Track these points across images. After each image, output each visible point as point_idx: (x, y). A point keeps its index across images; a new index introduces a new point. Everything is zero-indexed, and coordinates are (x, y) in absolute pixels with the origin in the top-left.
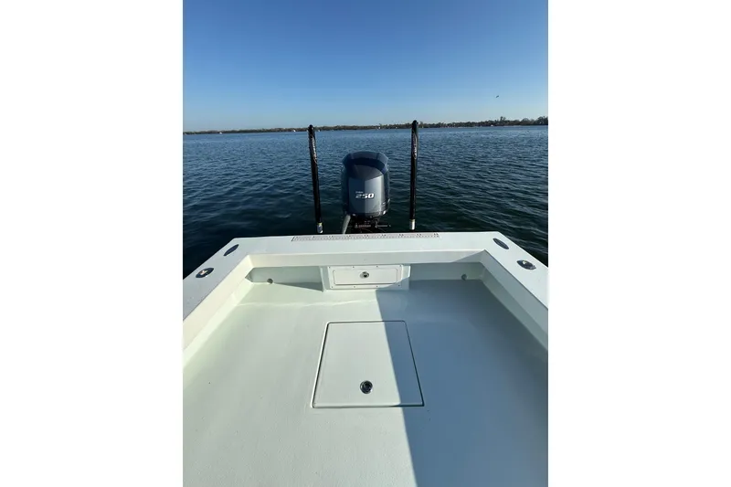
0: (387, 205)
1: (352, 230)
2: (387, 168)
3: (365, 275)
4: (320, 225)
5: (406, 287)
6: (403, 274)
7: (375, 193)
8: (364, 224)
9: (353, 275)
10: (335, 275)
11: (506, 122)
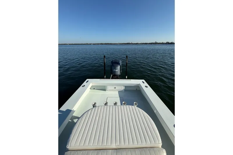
0: (121, 72)
1: (112, 78)
2: (121, 64)
3: (115, 88)
4: (105, 76)
5: (124, 91)
6: (123, 88)
7: (118, 70)
8: (115, 77)
9: (112, 88)
10: (109, 88)
11: (157, 43)
